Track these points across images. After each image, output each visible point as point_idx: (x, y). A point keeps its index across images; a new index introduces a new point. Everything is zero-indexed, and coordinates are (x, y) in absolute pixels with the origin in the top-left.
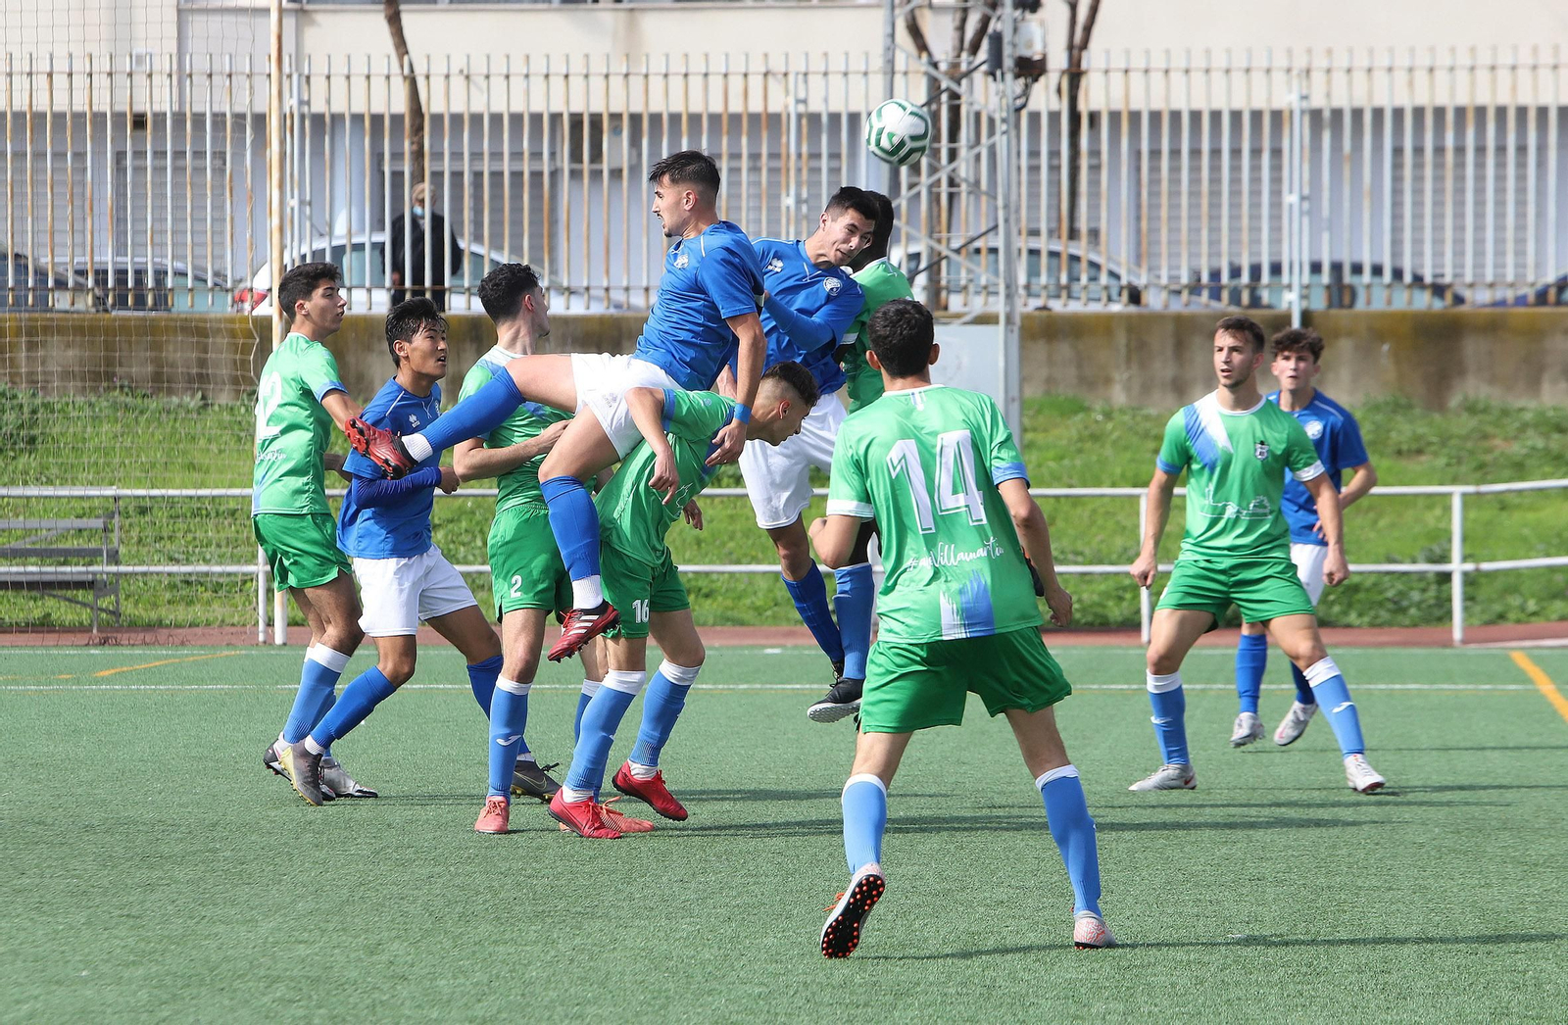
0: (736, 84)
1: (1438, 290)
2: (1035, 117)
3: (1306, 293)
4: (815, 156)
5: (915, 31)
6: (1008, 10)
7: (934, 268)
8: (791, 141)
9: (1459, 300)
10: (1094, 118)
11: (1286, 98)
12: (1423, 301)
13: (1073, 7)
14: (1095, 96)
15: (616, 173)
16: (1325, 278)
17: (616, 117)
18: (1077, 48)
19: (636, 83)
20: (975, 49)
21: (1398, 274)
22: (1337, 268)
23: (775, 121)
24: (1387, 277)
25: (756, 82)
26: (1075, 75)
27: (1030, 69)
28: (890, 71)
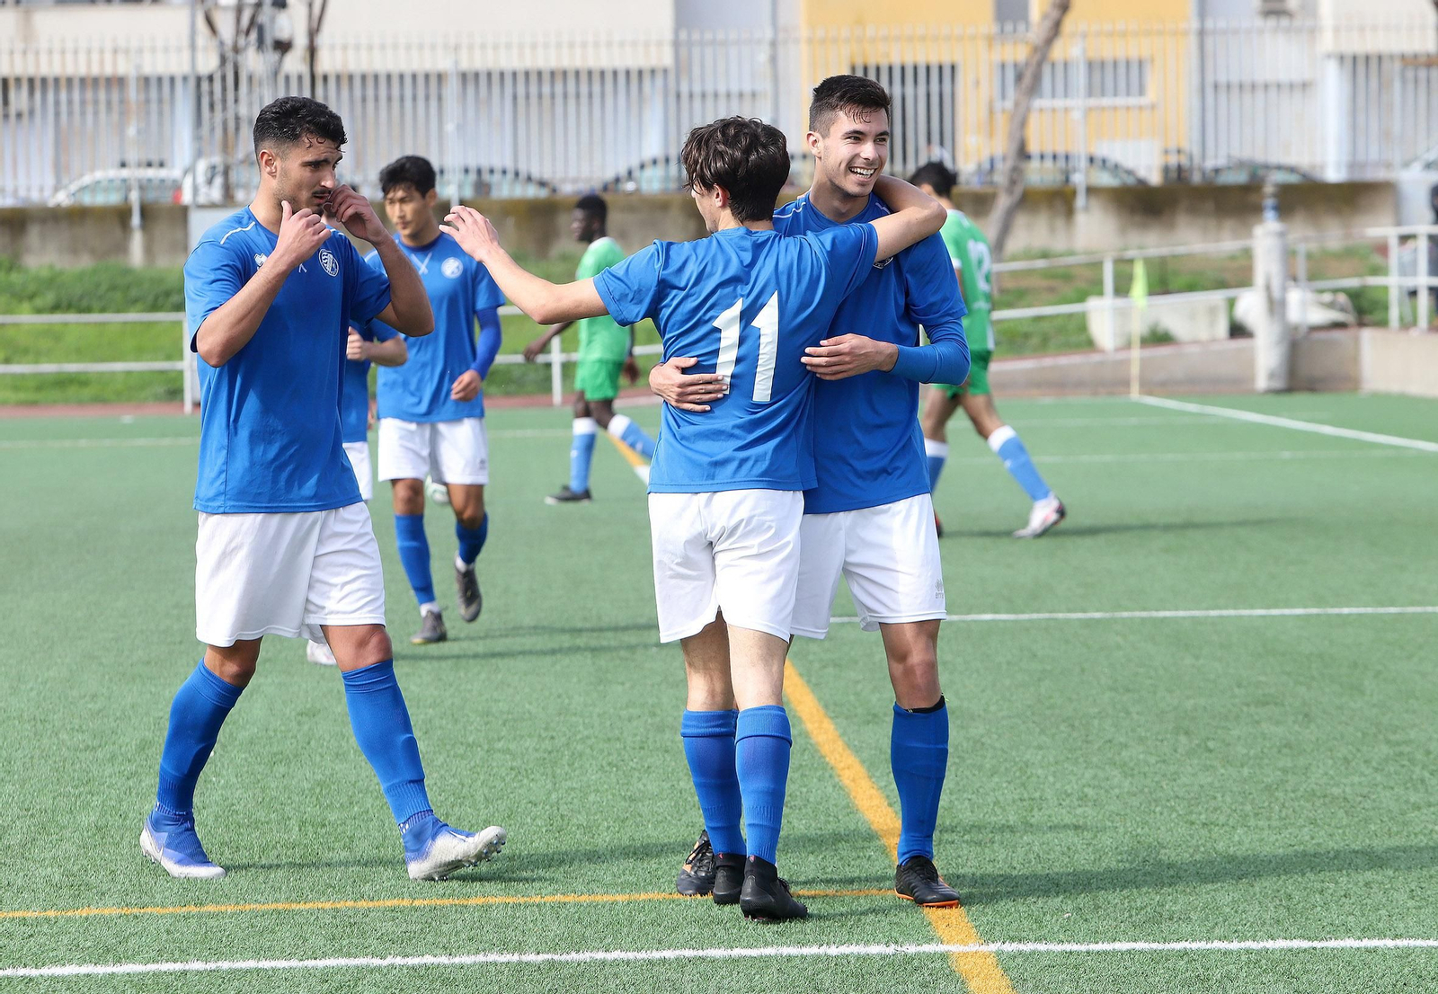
0: (95, 57)
1: (542, 184)
2: (287, 78)
3: (460, 187)
4: (148, 101)
5: (210, 22)
6: (267, 9)
7: (226, 173)
8: (132, 93)
9: (554, 190)
10: (325, 78)
11: (444, 63)
12: (532, 192)
13: (310, 5)
14: (326, 64)
15: (19, 115)
16: (472, 177)
17: (18, 80)
18: (313, 33)
19: (31, 57)
20: (248, 33)
21: (517, 174)
22: (479, 172)
23: (121, 82)
24: (510, 176)
25: (108, 57)
26: (312, 51)
27: (283, 47)
28: (193, 47)
